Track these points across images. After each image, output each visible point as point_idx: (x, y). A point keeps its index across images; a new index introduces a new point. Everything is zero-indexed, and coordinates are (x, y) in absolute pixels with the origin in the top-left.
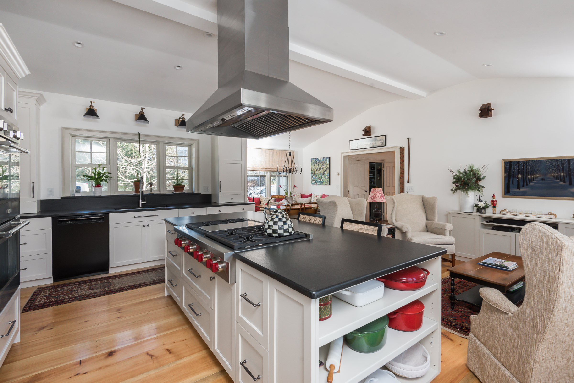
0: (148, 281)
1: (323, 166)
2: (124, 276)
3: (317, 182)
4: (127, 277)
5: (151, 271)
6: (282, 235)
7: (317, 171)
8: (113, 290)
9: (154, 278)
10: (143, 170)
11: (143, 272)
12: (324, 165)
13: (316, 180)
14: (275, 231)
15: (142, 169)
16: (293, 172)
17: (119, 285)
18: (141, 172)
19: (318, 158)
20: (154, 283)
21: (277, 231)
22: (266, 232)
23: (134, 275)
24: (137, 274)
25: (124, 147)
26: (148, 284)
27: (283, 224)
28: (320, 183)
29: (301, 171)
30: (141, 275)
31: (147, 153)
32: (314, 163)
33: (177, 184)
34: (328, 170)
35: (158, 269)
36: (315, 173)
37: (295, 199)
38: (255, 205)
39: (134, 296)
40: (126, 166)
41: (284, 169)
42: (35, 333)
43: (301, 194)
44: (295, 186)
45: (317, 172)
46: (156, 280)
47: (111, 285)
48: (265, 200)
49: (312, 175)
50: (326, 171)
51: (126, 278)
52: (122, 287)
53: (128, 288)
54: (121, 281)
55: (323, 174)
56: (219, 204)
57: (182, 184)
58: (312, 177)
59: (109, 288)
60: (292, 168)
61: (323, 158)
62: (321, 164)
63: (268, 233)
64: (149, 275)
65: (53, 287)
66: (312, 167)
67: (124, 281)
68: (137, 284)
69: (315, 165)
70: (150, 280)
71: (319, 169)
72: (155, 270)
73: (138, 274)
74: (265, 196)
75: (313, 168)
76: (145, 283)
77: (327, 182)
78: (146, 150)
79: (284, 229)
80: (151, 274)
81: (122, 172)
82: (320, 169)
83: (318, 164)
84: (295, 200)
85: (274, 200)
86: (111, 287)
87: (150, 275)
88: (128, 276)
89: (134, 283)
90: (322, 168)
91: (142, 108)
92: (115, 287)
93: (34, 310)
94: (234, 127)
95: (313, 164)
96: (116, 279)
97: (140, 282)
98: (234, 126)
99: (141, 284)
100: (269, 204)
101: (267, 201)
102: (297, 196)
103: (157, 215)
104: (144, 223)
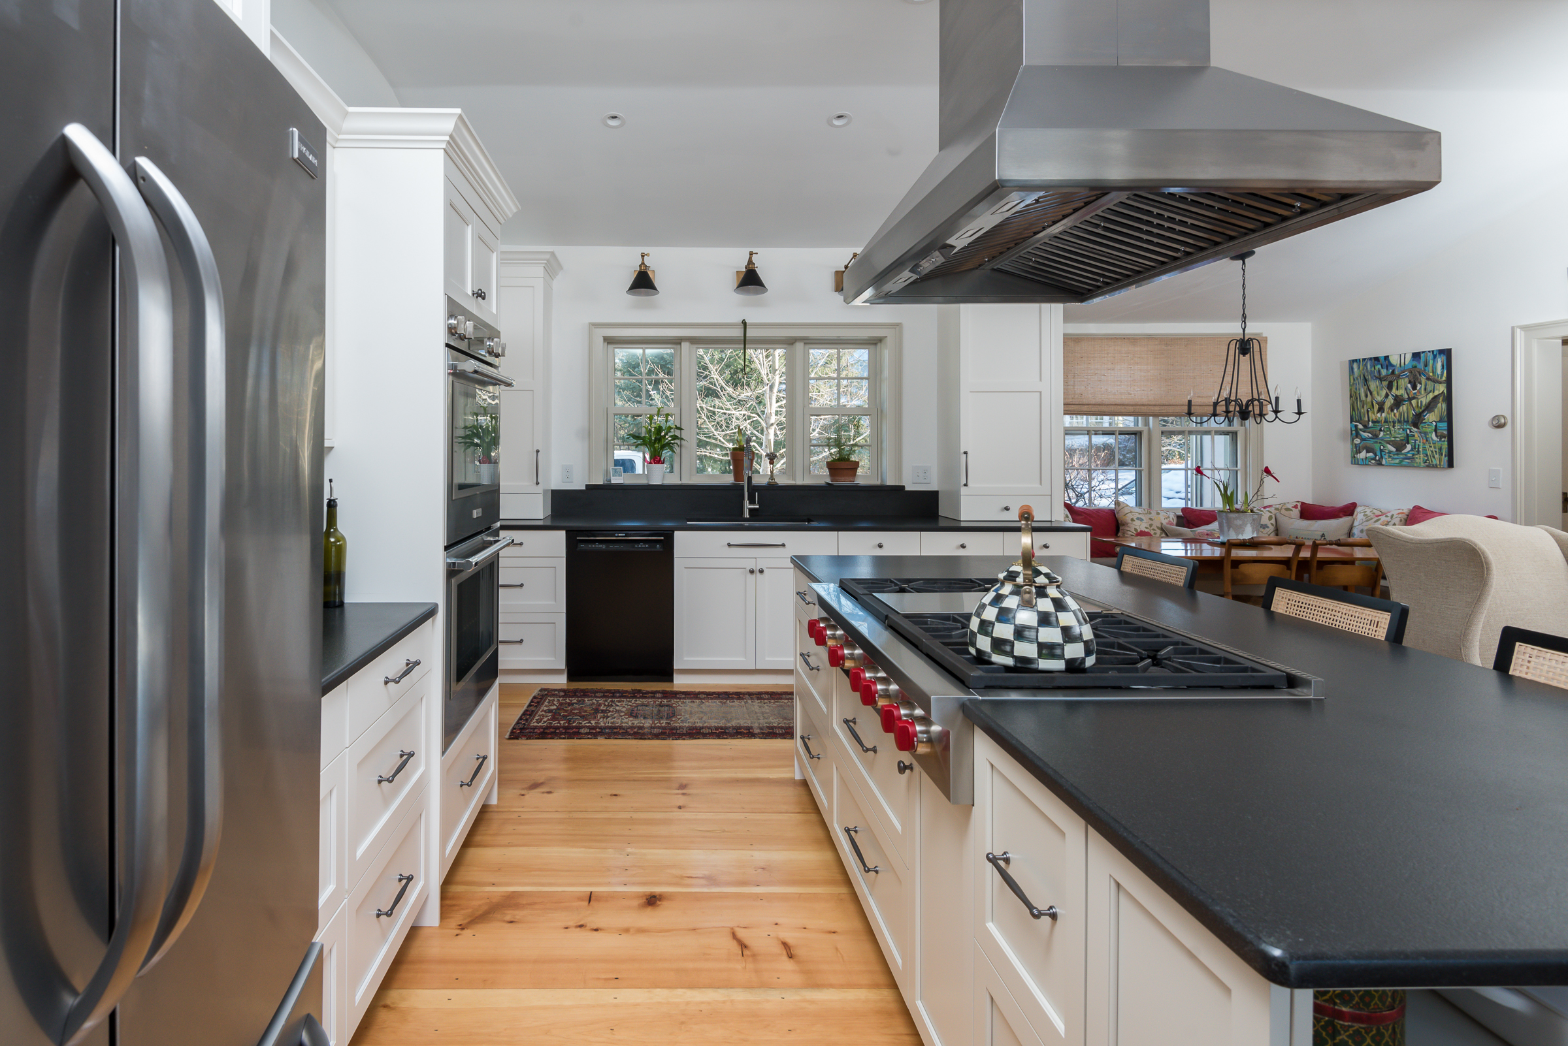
0: (757, 725)
1: (1414, 388)
2: (703, 696)
3: (1382, 457)
4: (710, 701)
5: (767, 699)
7: (1381, 410)
8: (677, 729)
9: (772, 721)
10: (767, 419)
11: (747, 696)
12: (1419, 386)
13: (1377, 447)
15: (765, 416)
16: (1262, 415)
17: (691, 720)
18: (764, 425)
19: (1386, 358)
20: (771, 733)
23: (726, 699)
24: (733, 698)
25: (725, 360)
26: (756, 734)
28: (1397, 461)
29: (1300, 413)
30: (743, 703)
31: (777, 372)
32: (1366, 380)
33: (838, 459)
34: (1442, 406)
35: (784, 696)
36: (1372, 417)
37: (1273, 521)
38: (1089, 534)
39: (721, 758)
40: (729, 409)
41: (1216, 404)
42: (523, 792)
43: (1303, 504)
44: (1267, 471)
45: (1384, 415)
46: (776, 727)
47: (674, 715)
48: (1138, 519)
49: (1356, 426)
50: (1430, 407)
51: (707, 704)
52: (696, 726)
53: (709, 733)
54: (696, 709)
55: (1417, 420)
56: (963, 524)
57: (853, 458)
58: (1357, 435)
59: (669, 722)
60: (1252, 400)
61: (1416, 356)
62: (1404, 382)
64: (760, 707)
65: (566, 693)
66: (1354, 396)
67: (702, 712)
68: (730, 727)
69: (1373, 385)
70: (763, 722)
71: (1392, 401)
72: (778, 696)
73: (735, 701)
74: (1139, 503)
75: (1363, 398)
76: (749, 730)
77: (1437, 456)
78: (775, 367)
80: (766, 707)
81: (721, 427)
82: (1398, 402)
83: (1385, 383)
84: (1269, 525)
85: (1175, 522)
86: (674, 719)
87: (763, 710)
88: (712, 699)
89: (723, 721)
90: (1410, 399)
91: (751, 255)
92: (682, 721)
93: (527, 739)
94: (1000, 271)
95: (1361, 380)
96: (687, 701)
97: (738, 721)
98: (995, 267)
99: (740, 728)
100: (1152, 532)
101: (1145, 521)
102: (1283, 511)
103: (783, 545)
104: (751, 564)
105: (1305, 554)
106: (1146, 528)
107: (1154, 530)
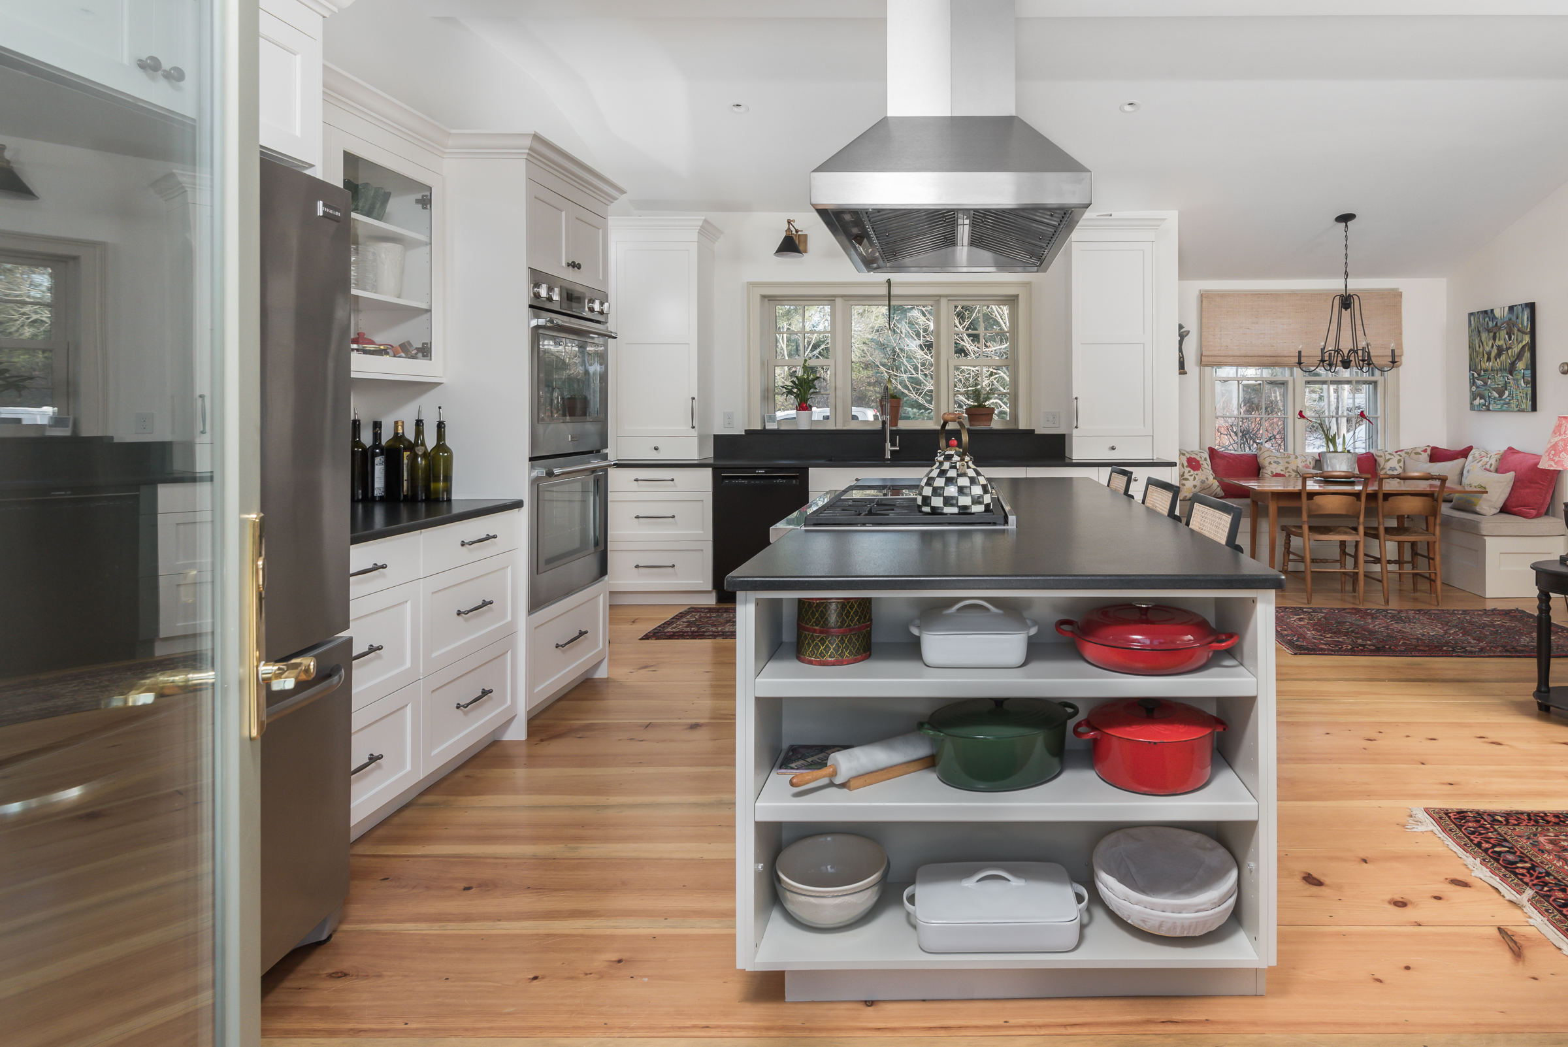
1: (1510, 339)
3: (1489, 403)
7: (1489, 359)
12: (1513, 336)
13: (1486, 393)
19: (1492, 310)
28: (1499, 406)
32: (1479, 332)
33: (975, 405)
34: (1527, 355)
36: (1484, 366)
37: (1401, 464)
43: (1431, 447)
45: (1491, 364)
48: (1275, 462)
49: (1473, 374)
50: (1519, 356)
55: (1512, 370)
57: (989, 405)
58: (1474, 382)
61: (1511, 308)
62: (1503, 334)
66: (1471, 347)
69: (1484, 336)
71: (1496, 351)
75: (1477, 348)
77: (1524, 401)
82: (1500, 351)
83: (1491, 334)
84: (1398, 468)
90: (1508, 349)
95: (1475, 332)
100: (1287, 475)
101: (1281, 464)
102: (1413, 455)
106: (1282, 470)
107: (1289, 472)
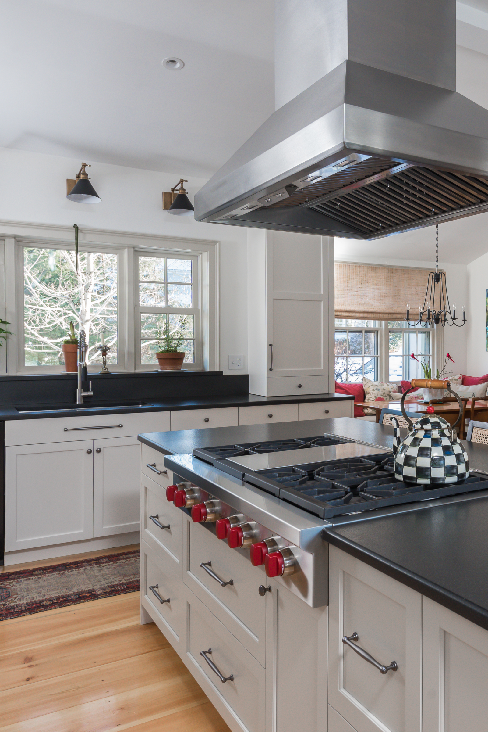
0: (98, 587)
2: (39, 572)
4: (47, 575)
5: (106, 562)
6: (441, 482)
8: (15, 608)
9: (113, 580)
10: (83, 316)
11: (85, 563)
14: (422, 472)
15: (80, 313)
16: (445, 321)
17: (30, 596)
18: (79, 321)
20: (113, 591)
21: (428, 473)
22: (400, 473)
23: (64, 570)
24: (71, 568)
25: (37, 260)
26: (99, 595)
27: (442, 455)
29: (465, 320)
30: (82, 570)
31: (93, 274)
33: (167, 351)
35: (122, 557)
38: (353, 401)
39: (65, 624)
40: (42, 306)
41: (422, 314)
43: (463, 376)
44: (449, 356)
46: (117, 585)
47: (9, 596)
48: (377, 389)
51: (45, 578)
52: (35, 601)
53: (50, 605)
54: (33, 586)
56: (268, 399)
57: (180, 349)
59: (4, 603)
60: (441, 312)
63: (405, 477)
64: (100, 570)
66: (487, 311)
67: (40, 587)
68: (71, 595)
70: (104, 583)
72: (115, 558)
73: (74, 570)
74: (376, 379)
76: (91, 592)
78: (89, 269)
79: (445, 467)
80: (106, 569)
81: (34, 322)
85: (397, 391)
86: (9, 600)
87: (103, 572)
88: (49, 573)
89: (64, 590)
91: (84, 165)
92: (20, 600)
94: (312, 209)
96: (22, 579)
97: (79, 588)
98: (311, 207)
99: (82, 593)
100: (385, 398)
101: (380, 391)
102: (453, 380)
103: (121, 426)
104: (89, 445)
105: (469, 406)
106: (381, 395)
107: (385, 396)
